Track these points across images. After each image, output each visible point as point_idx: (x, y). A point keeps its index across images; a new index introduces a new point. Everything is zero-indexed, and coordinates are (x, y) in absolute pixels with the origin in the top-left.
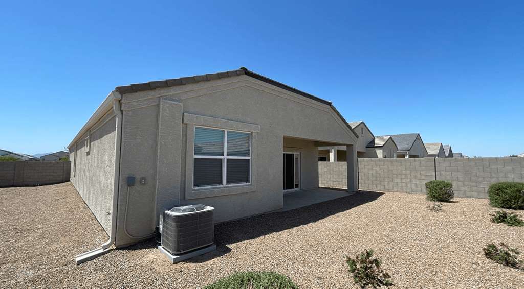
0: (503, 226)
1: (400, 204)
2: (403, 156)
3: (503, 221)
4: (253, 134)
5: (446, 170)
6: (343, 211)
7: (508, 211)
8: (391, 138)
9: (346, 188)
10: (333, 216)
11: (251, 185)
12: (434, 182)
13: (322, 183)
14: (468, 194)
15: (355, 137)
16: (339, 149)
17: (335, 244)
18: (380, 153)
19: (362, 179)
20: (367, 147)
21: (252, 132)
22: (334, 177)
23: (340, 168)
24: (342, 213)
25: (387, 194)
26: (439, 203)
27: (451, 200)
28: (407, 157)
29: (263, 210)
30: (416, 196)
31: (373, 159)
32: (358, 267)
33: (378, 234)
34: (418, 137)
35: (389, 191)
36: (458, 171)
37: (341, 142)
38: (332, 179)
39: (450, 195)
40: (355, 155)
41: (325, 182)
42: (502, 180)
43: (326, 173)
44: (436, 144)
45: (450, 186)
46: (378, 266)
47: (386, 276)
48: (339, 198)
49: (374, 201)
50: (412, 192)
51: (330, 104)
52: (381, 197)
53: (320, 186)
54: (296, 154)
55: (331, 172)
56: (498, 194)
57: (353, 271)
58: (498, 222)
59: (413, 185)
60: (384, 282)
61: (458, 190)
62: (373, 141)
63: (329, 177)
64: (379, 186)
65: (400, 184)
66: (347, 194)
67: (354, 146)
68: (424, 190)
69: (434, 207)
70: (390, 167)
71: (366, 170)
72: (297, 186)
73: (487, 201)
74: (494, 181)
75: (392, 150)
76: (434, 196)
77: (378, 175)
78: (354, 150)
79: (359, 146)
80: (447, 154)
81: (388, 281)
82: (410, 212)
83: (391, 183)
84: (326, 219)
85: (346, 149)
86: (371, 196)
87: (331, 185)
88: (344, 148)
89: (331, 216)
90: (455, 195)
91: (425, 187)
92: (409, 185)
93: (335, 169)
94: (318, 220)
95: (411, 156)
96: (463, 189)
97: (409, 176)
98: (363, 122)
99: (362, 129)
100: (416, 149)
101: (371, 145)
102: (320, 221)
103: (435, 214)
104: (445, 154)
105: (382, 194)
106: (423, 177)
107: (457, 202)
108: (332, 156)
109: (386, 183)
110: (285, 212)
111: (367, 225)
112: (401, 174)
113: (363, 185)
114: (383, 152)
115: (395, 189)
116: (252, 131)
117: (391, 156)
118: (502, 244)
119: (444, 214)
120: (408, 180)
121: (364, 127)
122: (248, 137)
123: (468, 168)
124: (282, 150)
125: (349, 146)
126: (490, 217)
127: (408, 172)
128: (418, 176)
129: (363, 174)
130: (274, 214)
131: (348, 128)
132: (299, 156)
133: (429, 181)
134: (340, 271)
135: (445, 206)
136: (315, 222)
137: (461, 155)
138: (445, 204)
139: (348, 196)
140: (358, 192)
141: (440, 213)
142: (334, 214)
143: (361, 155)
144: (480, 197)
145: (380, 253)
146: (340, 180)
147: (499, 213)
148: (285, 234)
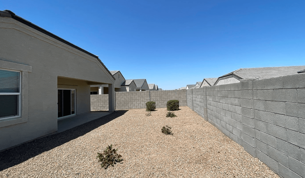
0: (169, 118)
1: (135, 115)
2: (139, 90)
3: (169, 116)
4: (23, 73)
5: (154, 97)
6: (103, 124)
7: (171, 112)
8: (133, 81)
9: (108, 110)
10: (96, 129)
11: (20, 117)
12: (149, 102)
13: (93, 109)
14: (161, 106)
15: (114, 80)
16: (105, 86)
17: (94, 147)
18: (128, 89)
19: (117, 104)
20: (121, 86)
21: (22, 72)
22: (101, 104)
23: (105, 98)
24: (103, 126)
25: (130, 110)
26: (150, 112)
27: (155, 110)
28: (141, 91)
29: (36, 136)
30: (142, 110)
31: (123, 92)
32: (105, 157)
33: (121, 134)
34: (145, 81)
35: (131, 109)
36: (158, 97)
37: (105, 82)
38: (100, 105)
39: (155, 108)
40: (114, 90)
41: (96, 107)
42: (171, 99)
43: (96, 102)
44: (152, 85)
45: (154, 103)
46: (115, 153)
47: (120, 156)
48: (103, 117)
49: (122, 116)
50: (141, 108)
51: (97, 57)
52: (126, 113)
53: (92, 110)
54: (72, 90)
55: (99, 101)
56: (169, 105)
57: (101, 160)
58: (168, 117)
59: (141, 104)
60: (118, 160)
61: (158, 105)
62: (125, 82)
63: (98, 104)
64: (126, 107)
65: (136, 105)
66: (108, 113)
67: (113, 85)
68: (146, 107)
69: (148, 114)
70: (131, 96)
71: (120, 98)
72: (73, 113)
73: (166, 109)
74: (169, 100)
75: (134, 87)
76: (149, 109)
77: (126, 101)
78: (113, 87)
79: (116, 85)
80: (156, 89)
81: (120, 159)
82: (138, 118)
83: (132, 105)
84: (91, 131)
85: (108, 87)
86: (122, 113)
87: (99, 109)
88: (107, 86)
89: (95, 129)
90: (157, 107)
91: (145, 105)
92: (140, 105)
93: (102, 99)
94: (85, 134)
95: (142, 90)
96: (159, 104)
97: (140, 100)
98: (119, 71)
99: (119, 75)
100: (144, 86)
101: (123, 84)
102: (87, 134)
103: (148, 117)
104: (155, 89)
105: (127, 111)
106: (145, 100)
107: (157, 110)
108: (100, 91)
109: (130, 105)
110: (59, 133)
111: (116, 130)
112: (136, 99)
113: (118, 107)
114: (129, 88)
115: (134, 107)
116: (22, 70)
117: (133, 90)
118: (167, 126)
119: (151, 116)
120: (139, 102)
121: (120, 74)
122: (17, 75)
123: (161, 95)
124: (57, 87)
125: (110, 85)
126: (166, 115)
127: (139, 98)
128: (143, 100)
129: (118, 101)
130: (47, 137)
131: (109, 74)
132: (75, 91)
133: (147, 102)
134: (94, 163)
135: (153, 113)
136: (83, 135)
137: (161, 90)
138: (153, 112)
139: (109, 115)
140: (114, 111)
141: (150, 117)
142: (97, 128)
143: (117, 90)
144: (165, 107)
145: (120, 144)
146: (105, 105)
147: (168, 113)
148: (55, 151)
